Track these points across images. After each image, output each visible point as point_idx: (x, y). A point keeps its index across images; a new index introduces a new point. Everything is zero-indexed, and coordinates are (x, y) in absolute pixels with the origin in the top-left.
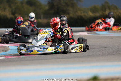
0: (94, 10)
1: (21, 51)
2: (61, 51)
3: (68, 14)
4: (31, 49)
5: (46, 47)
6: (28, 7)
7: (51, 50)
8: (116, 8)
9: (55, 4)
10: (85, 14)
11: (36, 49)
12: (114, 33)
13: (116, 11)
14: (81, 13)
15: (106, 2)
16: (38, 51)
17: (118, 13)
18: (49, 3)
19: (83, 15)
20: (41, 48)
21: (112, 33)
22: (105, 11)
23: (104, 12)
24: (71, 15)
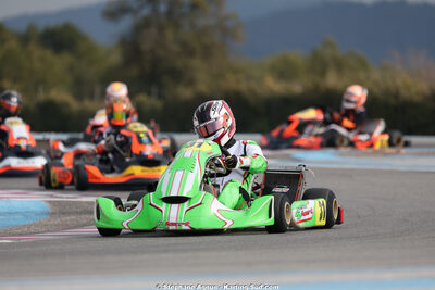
0: (284, 71)
3: (191, 82)
6: (49, 54)
9: (146, 46)
10: (253, 84)
12: (357, 156)
13: (362, 76)
14: (238, 81)
18: (123, 42)
19: (243, 86)
21: (350, 155)
22: (323, 73)
23: (319, 80)
24: (202, 88)
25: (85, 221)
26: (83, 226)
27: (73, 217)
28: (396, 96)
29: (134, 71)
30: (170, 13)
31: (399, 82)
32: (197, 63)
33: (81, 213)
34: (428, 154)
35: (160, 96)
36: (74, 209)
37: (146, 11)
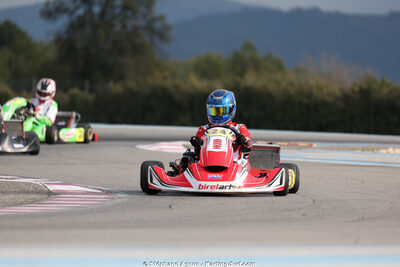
3: (122, 78)
8: (280, 67)
9: (79, 45)
10: (178, 81)
13: (279, 76)
14: (165, 78)
15: (248, 47)
17: (284, 84)
18: (58, 40)
19: (169, 83)
22: (242, 74)
23: (239, 79)
24: (131, 83)
25: (22, 200)
26: (21, 204)
27: (12, 196)
28: (309, 96)
30: (103, 14)
31: (312, 83)
32: (127, 61)
33: (19, 192)
34: (338, 149)
35: (92, 91)
36: (13, 189)
37: (81, 12)
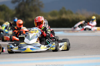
1: (11, 49)
2: (53, 49)
4: (24, 48)
5: (39, 45)
7: (43, 48)
11: (30, 47)
15: (63, 8)
16: (31, 49)
20: (34, 47)
29: (19, 15)
30: (27, 2)
32: (33, 13)
37: (21, 1)
